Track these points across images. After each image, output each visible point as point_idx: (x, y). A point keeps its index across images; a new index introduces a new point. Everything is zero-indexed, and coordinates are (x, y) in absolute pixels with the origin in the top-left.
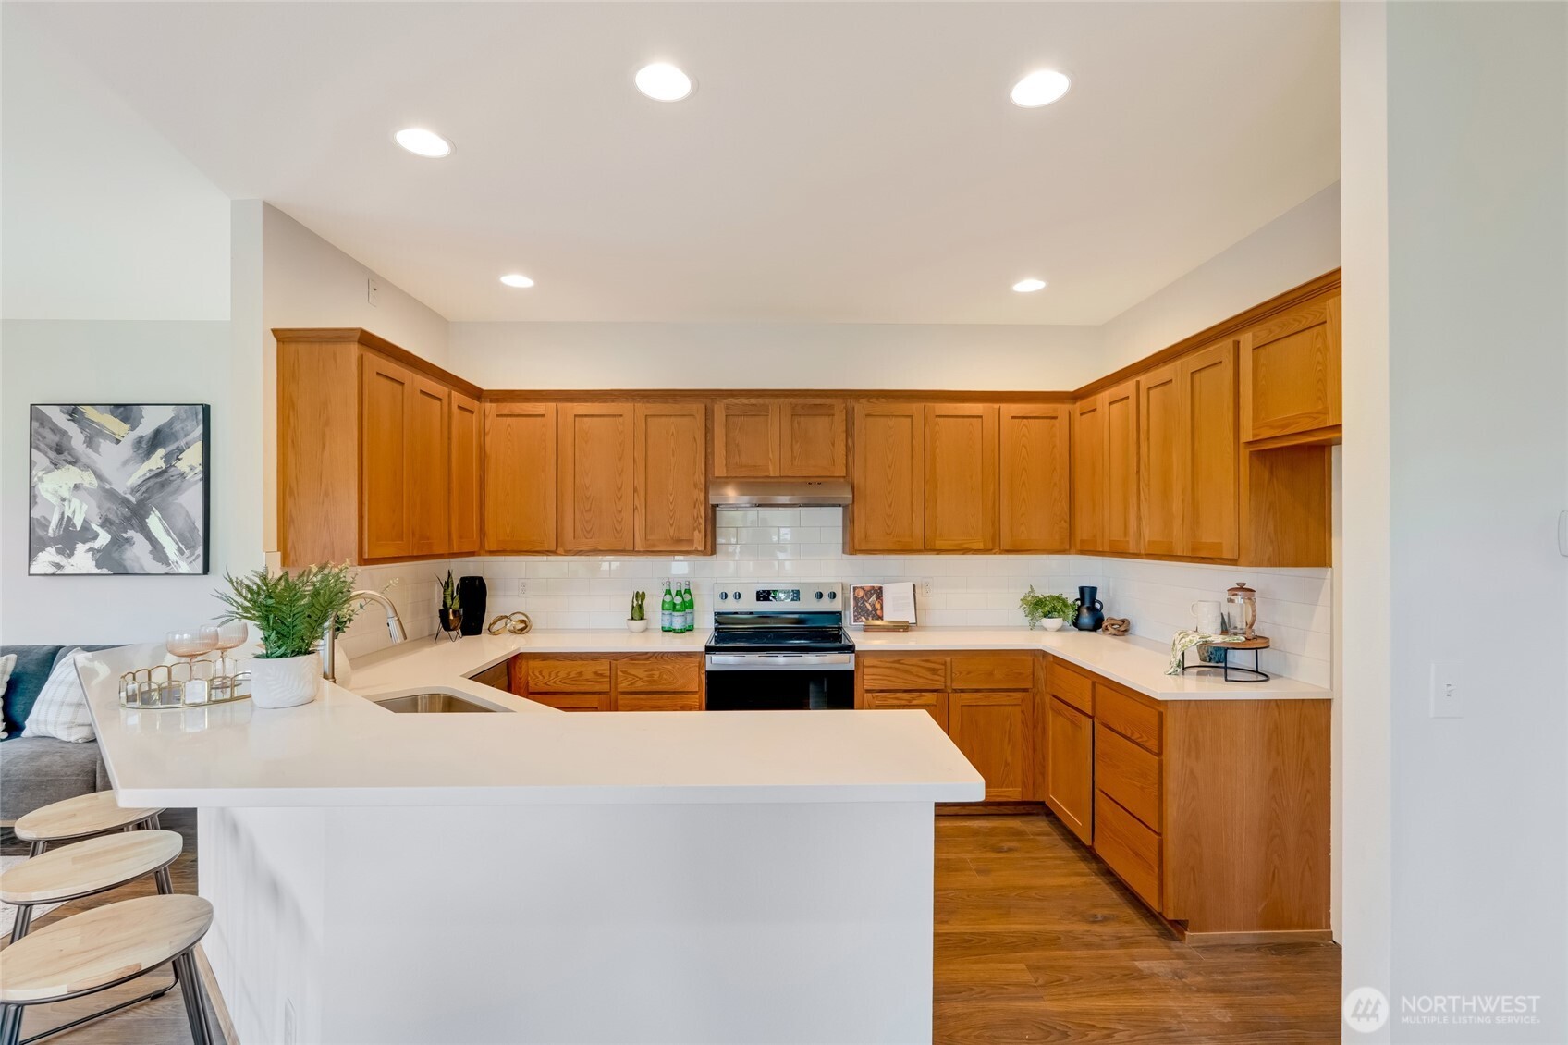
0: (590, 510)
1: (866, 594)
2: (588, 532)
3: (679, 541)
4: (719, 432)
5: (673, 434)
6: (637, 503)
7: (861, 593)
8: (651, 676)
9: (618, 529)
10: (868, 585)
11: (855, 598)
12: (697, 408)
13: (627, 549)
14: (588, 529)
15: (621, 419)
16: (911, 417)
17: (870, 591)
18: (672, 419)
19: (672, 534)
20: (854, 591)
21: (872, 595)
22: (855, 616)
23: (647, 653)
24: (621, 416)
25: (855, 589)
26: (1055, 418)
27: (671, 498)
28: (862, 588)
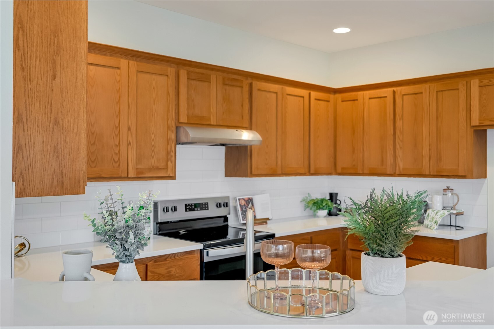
0: (94, 143)
1: (246, 203)
2: (93, 162)
3: (158, 169)
4: (183, 90)
5: (154, 88)
6: (130, 139)
7: (243, 203)
8: (170, 272)
9: (116, 160)
10: (246, 197)
11: (240, 205)
12: (171, 70)
13: (123, 176)
14: (93, 160)
15: (118, 71)
16: (277, 93)
17: (248, 200)
18: (154, 76)
19: (153, 165)
20: (239, 201)
21: (249, 202)
22: (242, 217)
23: (165, 255)
24: (119, 68)
25: (239, 199)
26: (328, 101)
27: (153, 136)
28: (244, 199)
